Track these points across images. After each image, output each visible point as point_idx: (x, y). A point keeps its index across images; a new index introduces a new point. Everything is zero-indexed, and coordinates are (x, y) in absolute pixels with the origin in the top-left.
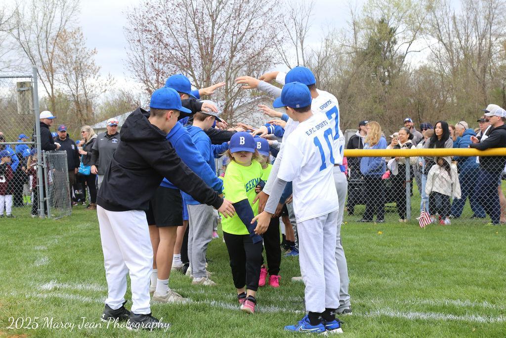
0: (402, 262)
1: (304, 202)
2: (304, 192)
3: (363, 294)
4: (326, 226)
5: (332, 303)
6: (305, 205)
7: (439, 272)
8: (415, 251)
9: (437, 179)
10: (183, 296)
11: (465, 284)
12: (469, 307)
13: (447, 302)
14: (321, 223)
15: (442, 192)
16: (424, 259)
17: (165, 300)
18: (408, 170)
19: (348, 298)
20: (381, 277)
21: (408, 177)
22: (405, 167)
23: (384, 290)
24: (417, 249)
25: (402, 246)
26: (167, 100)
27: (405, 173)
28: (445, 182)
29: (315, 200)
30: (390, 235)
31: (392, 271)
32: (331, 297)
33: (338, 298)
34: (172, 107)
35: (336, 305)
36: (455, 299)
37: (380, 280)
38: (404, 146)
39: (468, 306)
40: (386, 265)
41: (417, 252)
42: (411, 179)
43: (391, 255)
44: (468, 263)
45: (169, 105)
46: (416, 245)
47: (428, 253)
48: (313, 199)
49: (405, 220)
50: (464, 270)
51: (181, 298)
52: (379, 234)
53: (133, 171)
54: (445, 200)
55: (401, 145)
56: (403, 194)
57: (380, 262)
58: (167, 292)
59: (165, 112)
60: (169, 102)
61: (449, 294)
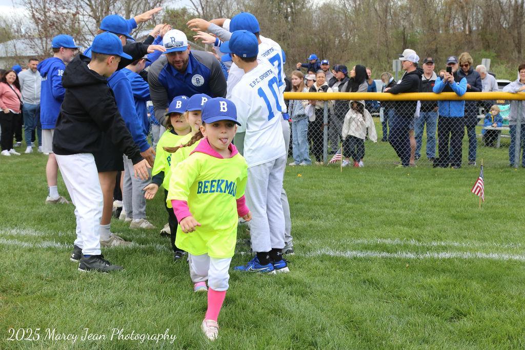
0: (328, 204)
1: (253, 148)
2: (253, 139)
3: (300, 235)
4: (273, 171)
5: (279, 243)
6: (254, 151)
7: (365, 213)
8: (338, 194)
9: (353, 123)
10: (126, 240)
11: (391, 224)
12: (400, 245)
13: (379, 241)
14: (268, 169)
15: (358, 136)
16: (348, 202)
17: (108, 244)
18: (326, 114)
19: (291, 239)
20: (312, 219)
21: (326, 120)
22: (323, 111)
23: (318, 231)
24: (339, 191)
25: (324, 188)
26: (109, 45)
27: (323, 117)
28: (361, 126)
29: (263, 146)
30: (310, 178)
31: (321, 212)
32: (278, 238)
33: (284, 239)
34: (114, 53)
35: (281, 246)
36: (385, 238)
37: (312, 222)
38: (319, 90)
39: (397, 245)
40: (314, 207)
41: (339, 194)
42: (329, 122)
43: (317, 197)
44: (389, 204)
45: (111, 50)
46: (338, 188)
47: (350, 194)
48: (262, 145)
49: (322, 163)
50: (386, 210)
51: (123, 241)
52: (299, 177)
53: (74, 116)
54: (360, 143)
55: (317, 88)
56: (321, 137)
57: (307, 204)
58: (110, 237)
59: (106, 57)
60: (110, 48)
61: (379, 234)
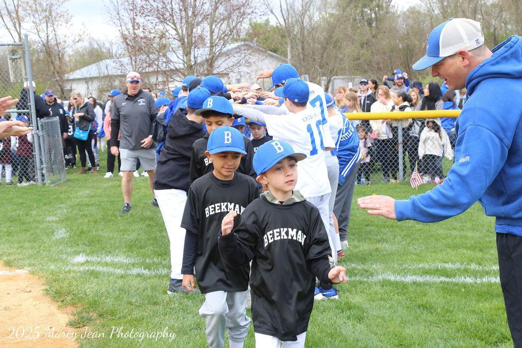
3: (365, 259)
7: (432, 236)
9: (429, 141)
11: (455, 247)
13: (440, 265)
20: (379, 242)
21: (400, 139)
22: (397, 129)
23: (384, 255)
27: (397, 135)
28: (436, 143)
31: (389, 235)
36: (446, 262)
37: (379, 246)
39: (458, 269)
40: (383, 230)
42: (403, 141)
49: (398, 181)
54: (436, 161)
61: (441, 258)
